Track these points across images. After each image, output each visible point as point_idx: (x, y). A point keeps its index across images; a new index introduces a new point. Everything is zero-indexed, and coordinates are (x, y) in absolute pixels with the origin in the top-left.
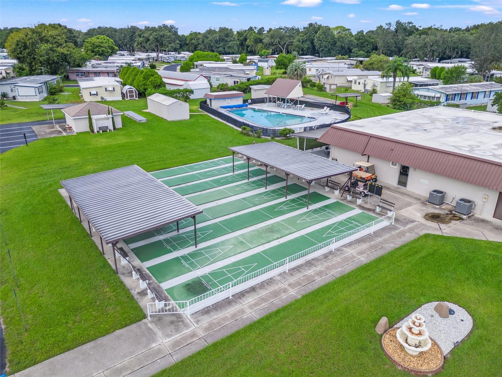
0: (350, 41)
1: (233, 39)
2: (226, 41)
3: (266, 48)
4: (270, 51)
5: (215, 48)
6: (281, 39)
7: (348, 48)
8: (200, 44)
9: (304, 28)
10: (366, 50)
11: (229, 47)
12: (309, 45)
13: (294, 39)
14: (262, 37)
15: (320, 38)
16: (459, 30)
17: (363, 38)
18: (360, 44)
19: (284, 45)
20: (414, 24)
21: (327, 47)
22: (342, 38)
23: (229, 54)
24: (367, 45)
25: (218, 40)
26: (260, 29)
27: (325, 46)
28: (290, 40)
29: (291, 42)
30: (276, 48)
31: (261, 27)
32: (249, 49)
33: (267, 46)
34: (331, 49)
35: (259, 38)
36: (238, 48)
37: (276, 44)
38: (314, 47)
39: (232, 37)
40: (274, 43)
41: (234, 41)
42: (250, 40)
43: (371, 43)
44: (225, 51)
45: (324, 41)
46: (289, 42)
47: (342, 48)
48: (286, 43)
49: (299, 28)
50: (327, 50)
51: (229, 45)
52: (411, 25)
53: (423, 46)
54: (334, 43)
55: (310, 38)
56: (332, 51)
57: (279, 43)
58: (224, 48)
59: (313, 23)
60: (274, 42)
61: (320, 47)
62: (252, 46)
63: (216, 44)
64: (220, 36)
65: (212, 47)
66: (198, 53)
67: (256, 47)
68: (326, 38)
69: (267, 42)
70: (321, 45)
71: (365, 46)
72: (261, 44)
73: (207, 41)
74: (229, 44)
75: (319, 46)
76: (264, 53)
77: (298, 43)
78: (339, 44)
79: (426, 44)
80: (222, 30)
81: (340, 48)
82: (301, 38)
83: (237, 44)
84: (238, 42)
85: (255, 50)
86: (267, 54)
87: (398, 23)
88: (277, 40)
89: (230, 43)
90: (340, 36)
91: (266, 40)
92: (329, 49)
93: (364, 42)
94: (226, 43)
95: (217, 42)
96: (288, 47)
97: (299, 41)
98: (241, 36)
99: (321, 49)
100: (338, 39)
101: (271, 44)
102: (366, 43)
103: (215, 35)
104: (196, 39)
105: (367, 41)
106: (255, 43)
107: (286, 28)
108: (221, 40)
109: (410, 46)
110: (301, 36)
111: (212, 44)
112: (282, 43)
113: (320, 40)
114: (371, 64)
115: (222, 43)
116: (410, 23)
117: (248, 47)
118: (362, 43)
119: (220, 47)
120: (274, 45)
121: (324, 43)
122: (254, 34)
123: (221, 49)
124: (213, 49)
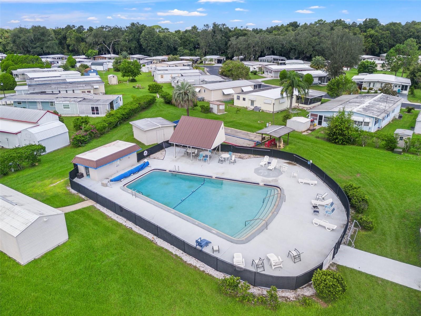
0: (174, 40)
1: (51, 39)
2: (43, 41)
3: (90, 47)
4: (96, 51)
5: (31, 48)
6: (105, 38)
7: (174, 47)
8: (9, 43)
9: (127, 27)
10: (189, 49)
11: (47, 47)
12: (136, 44)
13: (119, 38)
14: (84, 36)
15: (146, 37)
16: (261, 31)
17: (185, 37)
18: (183, 43)
19: (110, 44)
20: (227, 26)
21: (154, 46)
22: (167, 37)
23: (49, 54)
24: (189, 44)
25: (33, 40)
26: (79, 28)
27: (152, 45)
28: (115, 39)
29: (116, 41)
30: (102, 48)
31: (80, 26)
32: (70, 48)
33: (92, 46)
34: (158, 48)
35: (80, 37)
36: (59, 47)
37: (101, 44)
38: (140, 46)
39: (49, 36)
40: (99, 43)
41: (52, 40)
42: (71, 39)
43: (192, 42)
44: (44, 52)
45: (150, 41)
46: (115, 41)
47: (168, 47)
48: (111, 43)
49: (122, 27)
50: (154, 49)
51: (47, 45)
52: (225, 26)
53: (247, 47)
54: (161, 43)
55: (135, 37)
56: (159, 50)
57: (104, 42)
58: (42, 48)
59: (135, 22)
60: (99, 41)
61: (148, 47)
62: (74, 45)
63: (31, 43)
64: (35, 35)
65: (27, 47)
66: (13, 56)
67: (79, 47)
68: (152, 38)
69: (90, 42)
70: (148, 45)
71: (187, 45)
72: (84, 43)
73: (20, 41)
74: (47, 43)
75: (146, 45)
76: (91, 53)
77: (124, 43)
78: (165, 43)
79: (248, 45)
80: (35, 29)
81: (167, 47)
82: (127, 37)
83: (56, 44)
84: (57, 42)
85: (78, 49)
86: (95, 54)
87: (215, 25)
88: (101, 40)
89: (49, 43)
90: (165, 36)
91: (90, 40)
92: (157, 49)
93: (186, 41)
94: (44, 43)
95: (32, 41)
96: (114, 47)
97: (125, 40)
98: (59, 35)
99: (148, 48)
100: (163, 38)
101: (96, 43)
102: (188, 42)
103: (28, 34)
104: (3, 38)
105: (189, 40)
106: (77, 42)
107: (108, 27)
108: (37, 39)
109: (235, 46)
110: (126, 36)
111: (27, 44)
112: (108, 42)
113: (146, 40)
114: (229, 71)
115: (39, 43)
116: (224, 25)
117: (69, 46)
118: (184, 42)
119: (37, 47)
120: (99, 45)
121: (151, 42)
122: (74, 33)
123: (39, 49)
124: (29, 49)
